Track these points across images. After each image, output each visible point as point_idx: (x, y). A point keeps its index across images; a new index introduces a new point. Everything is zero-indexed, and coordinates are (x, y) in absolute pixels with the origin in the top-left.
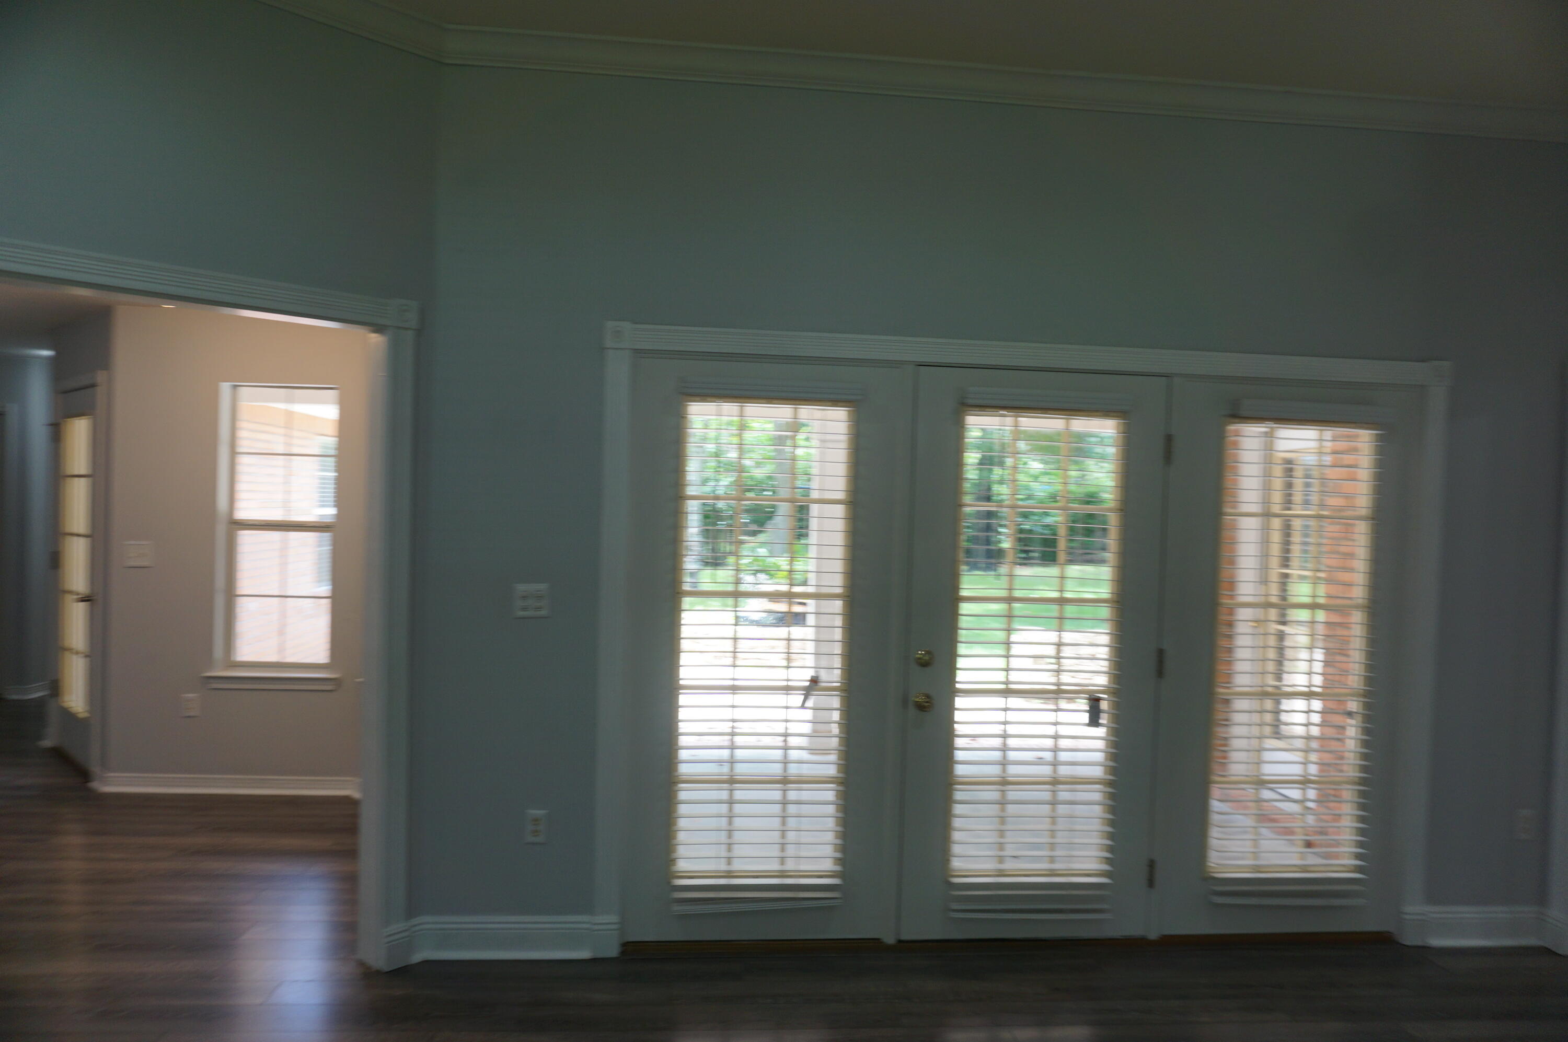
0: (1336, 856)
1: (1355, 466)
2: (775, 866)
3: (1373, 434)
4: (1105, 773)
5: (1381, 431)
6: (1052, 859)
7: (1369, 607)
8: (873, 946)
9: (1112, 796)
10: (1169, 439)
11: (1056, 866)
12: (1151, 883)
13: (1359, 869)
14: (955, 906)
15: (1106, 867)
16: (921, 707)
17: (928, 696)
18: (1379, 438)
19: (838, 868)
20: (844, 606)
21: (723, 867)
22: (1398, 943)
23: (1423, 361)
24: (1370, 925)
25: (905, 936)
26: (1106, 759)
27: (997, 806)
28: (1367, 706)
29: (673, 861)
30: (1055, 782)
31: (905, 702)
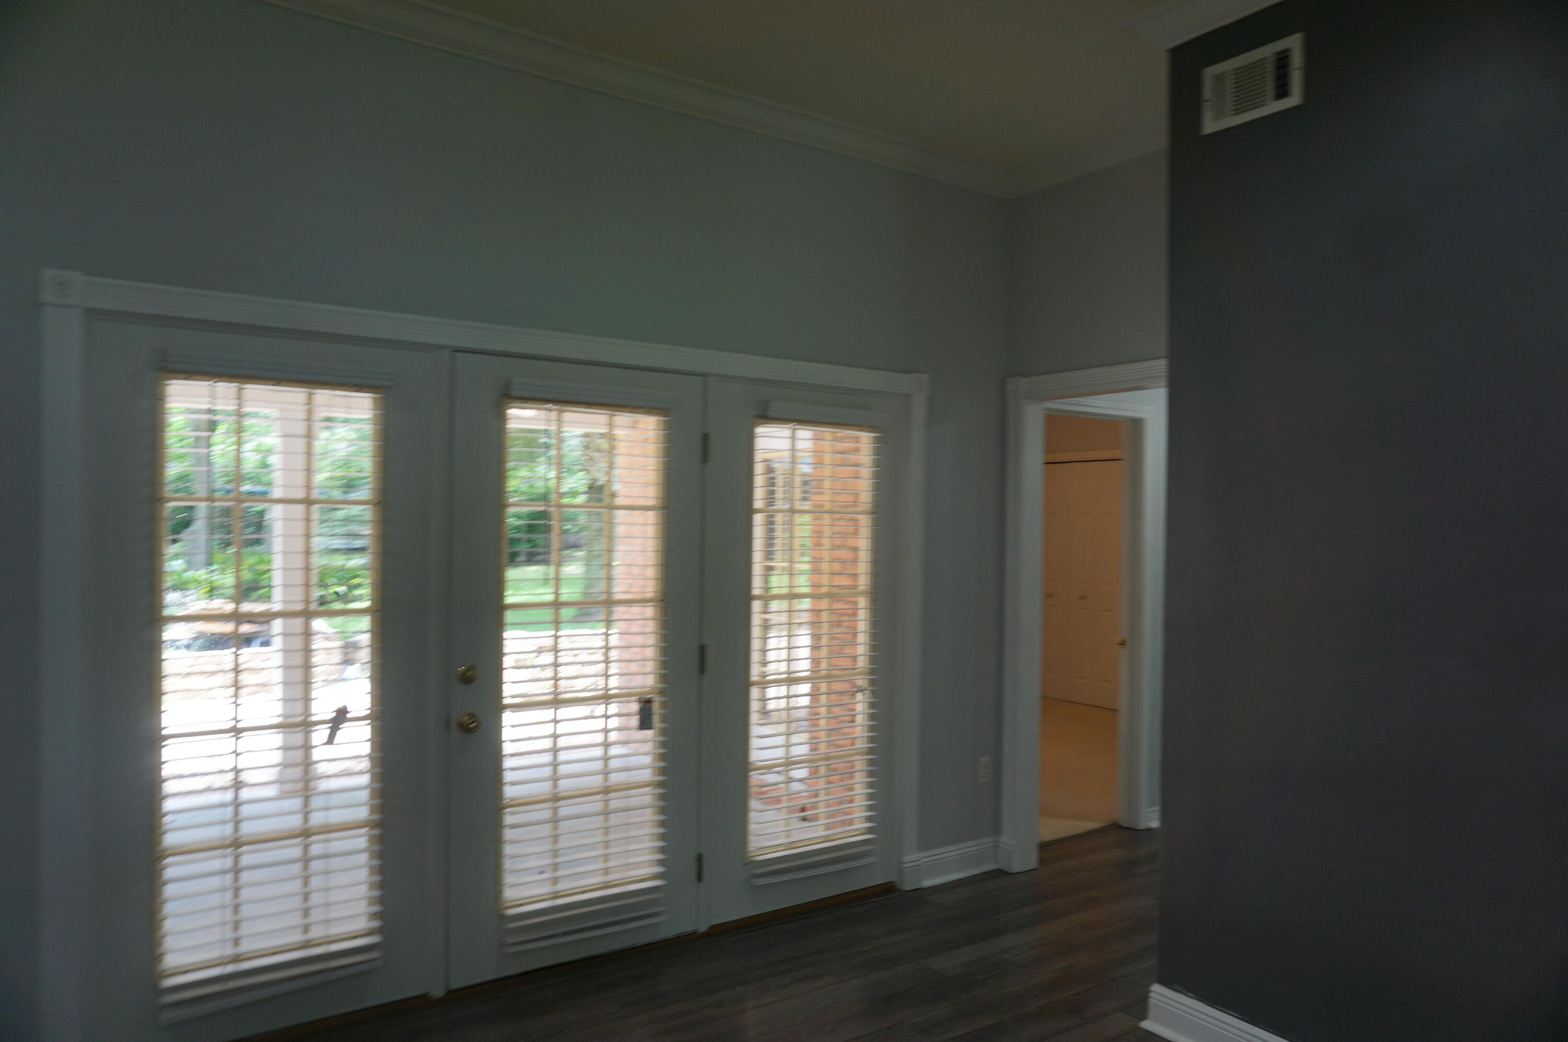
0: (851, 822)
1: (857, 465)
2: (297, 937)
3: (871, 437)
4: (654, 774)
5: (877, 433)
6: (606, 871)
7: (871, 593)
8: (421, 1003)
9: (662, 797)
10: (706, 438)
11: (610, 877)
12: (700, 878)
13: (869, 831)
14: (512, 940)
15: (659, 869)
16: (466, 729)
17: (472, 715)
18: (877, 440)
19: (376, 924)
20: (373, 622)
21: (229, 951)
22: (899, 890)
23: (908, 373)
24: (878, 879)
25: (456, 984)
26: (654, 760)
27: (550, 825)
28: (873, 682)
29: (158, 958)
30: (607, 790)
31: (448, 725)
